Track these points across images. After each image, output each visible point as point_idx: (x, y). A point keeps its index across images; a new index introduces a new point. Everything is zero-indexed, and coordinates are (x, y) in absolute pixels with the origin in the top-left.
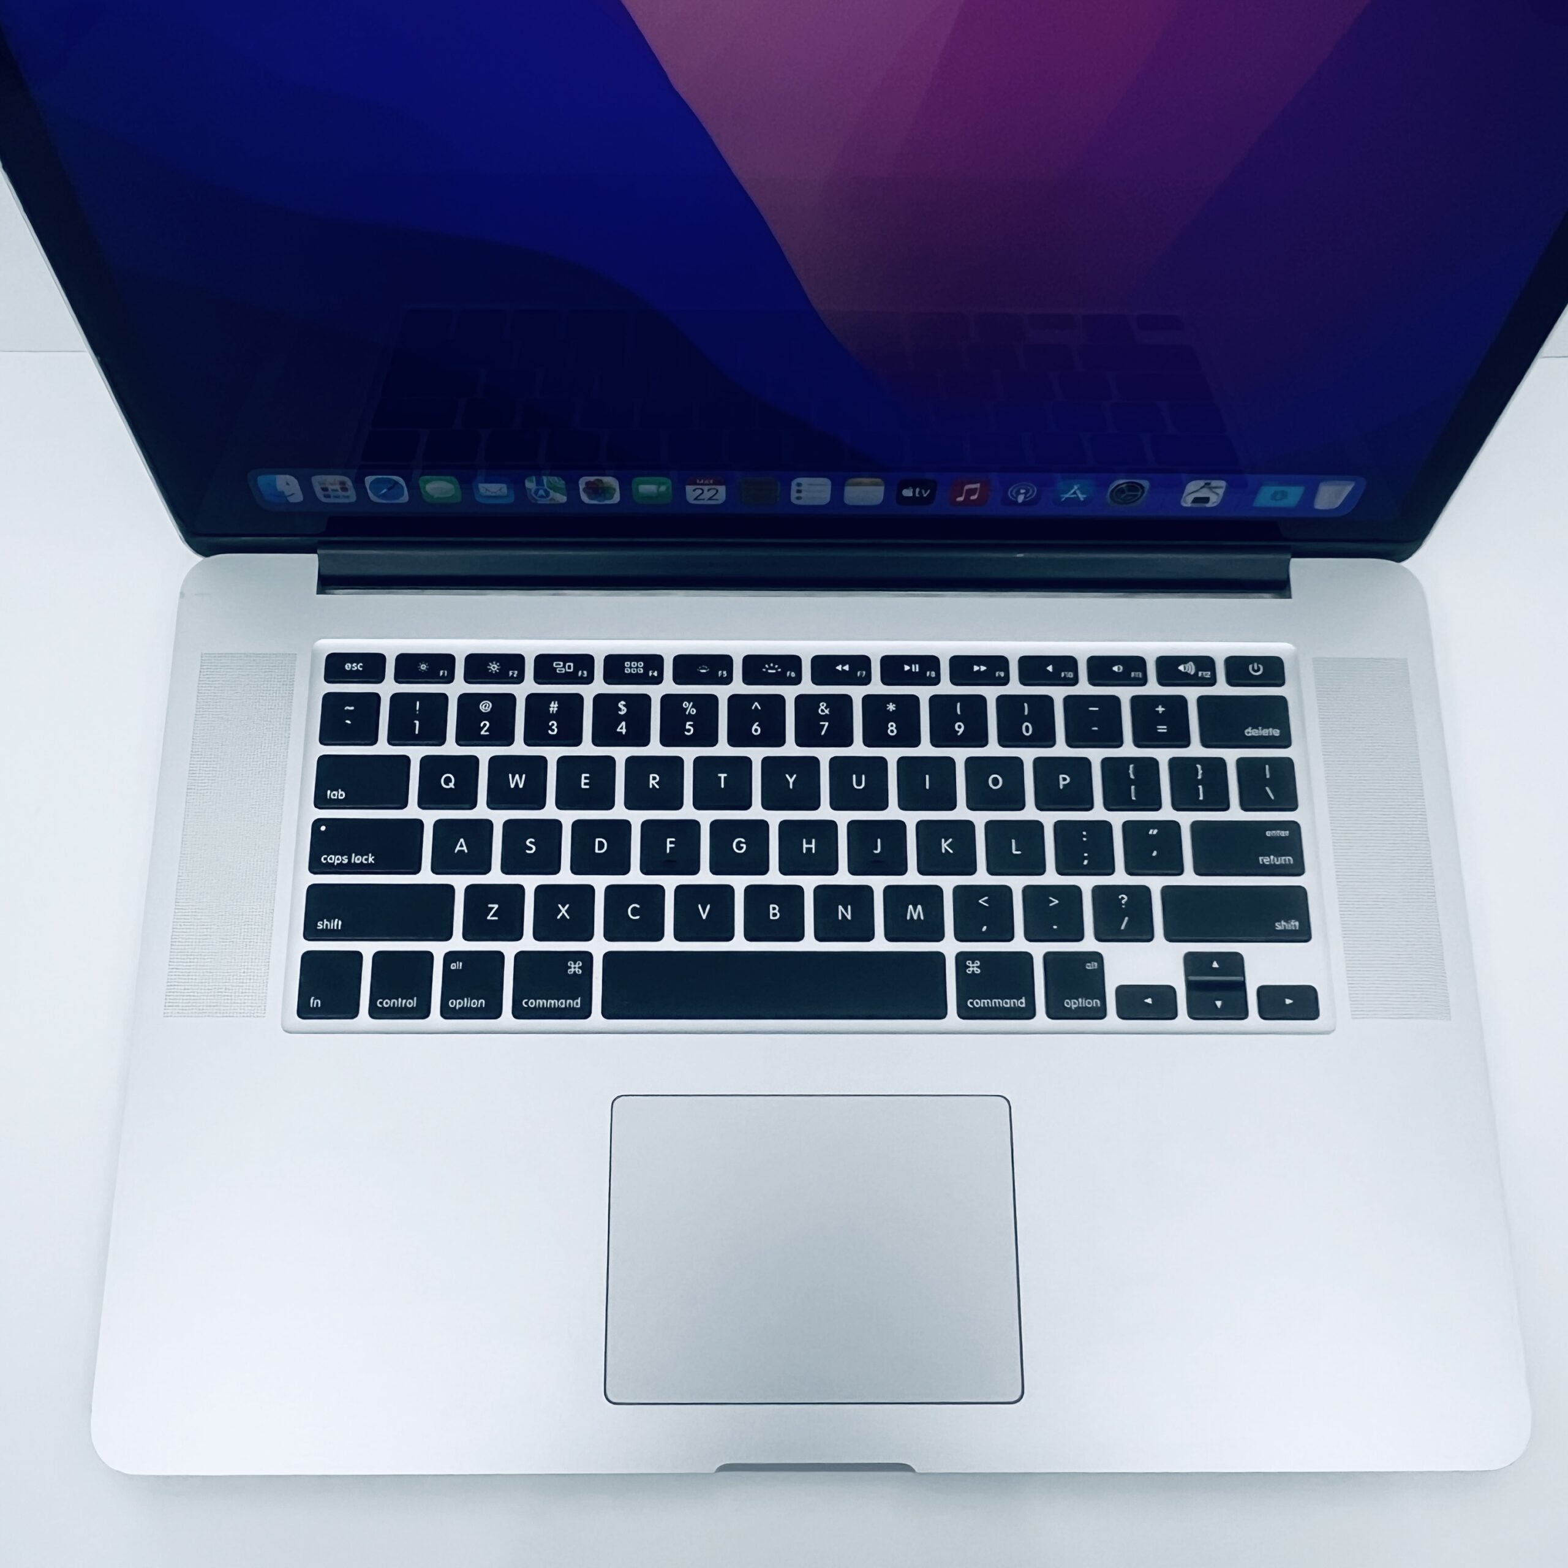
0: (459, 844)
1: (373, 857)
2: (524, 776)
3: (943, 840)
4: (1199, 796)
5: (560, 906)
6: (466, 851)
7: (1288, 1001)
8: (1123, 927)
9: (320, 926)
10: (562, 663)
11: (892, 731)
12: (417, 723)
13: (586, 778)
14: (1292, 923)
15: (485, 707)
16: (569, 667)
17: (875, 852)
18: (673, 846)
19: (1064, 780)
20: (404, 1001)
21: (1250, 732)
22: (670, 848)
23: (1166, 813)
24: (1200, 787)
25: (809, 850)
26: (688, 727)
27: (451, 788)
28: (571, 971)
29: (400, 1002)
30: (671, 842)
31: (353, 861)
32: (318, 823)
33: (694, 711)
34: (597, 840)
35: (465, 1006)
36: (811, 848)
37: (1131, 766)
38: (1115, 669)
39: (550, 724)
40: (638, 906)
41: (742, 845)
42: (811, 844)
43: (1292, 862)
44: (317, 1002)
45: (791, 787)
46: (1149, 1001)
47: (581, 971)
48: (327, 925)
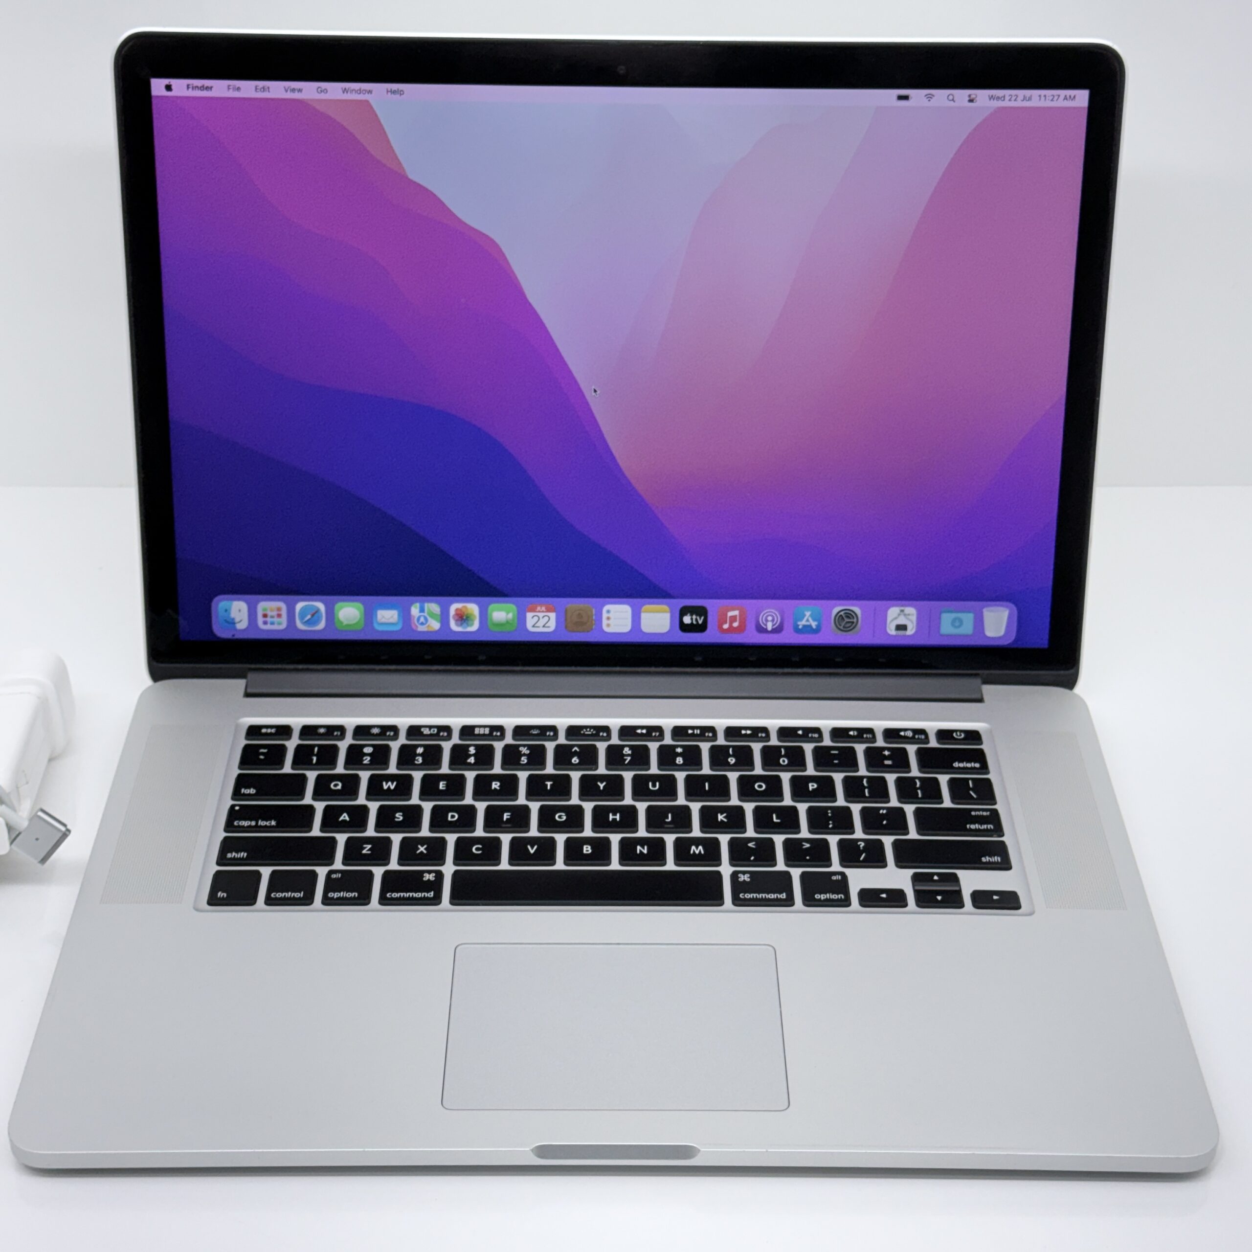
0: (343, 815)
1: (275, 822)
2: (395, 783)
3: (719, 815)
4: (918, 794)
5: (419, 846)
6: (347, 819)
7: (995, 897)
8: (862, 858)
9: (229, 855)
10: (428, 729)
11: (679, 762)
12: (315, 759)
13: (443, 784)
14: (996, 857)
15: (368, 750)
16: (434, 731)
17: (667, 820)
18: (509, 817)
19: (812, 786)
20: (293, 894)
21: (956, 765)
22: (507, 819)
23: (894, 802)
24: (919, 791)
25: (614, 820)
26: (523, 758)
27: (338, 790)
28: (424, 879)
29: (288, 895)
30: (508, 815)
31: (259, 824)
32: (233, 807)
33: (528, 752)
34: (450, 815)
35: (342, 896)
36: (616, 819)
37: (865, 780)
38: (851, 733)
39: (417, 758)
40: (480, 846)
41: (562, 817)
42: (616, 815)
43: (992, 827)
44: (223, 896)
45: (602, 788)
46: (884, 896)
47: (434, 879)
48: (235, 856)
